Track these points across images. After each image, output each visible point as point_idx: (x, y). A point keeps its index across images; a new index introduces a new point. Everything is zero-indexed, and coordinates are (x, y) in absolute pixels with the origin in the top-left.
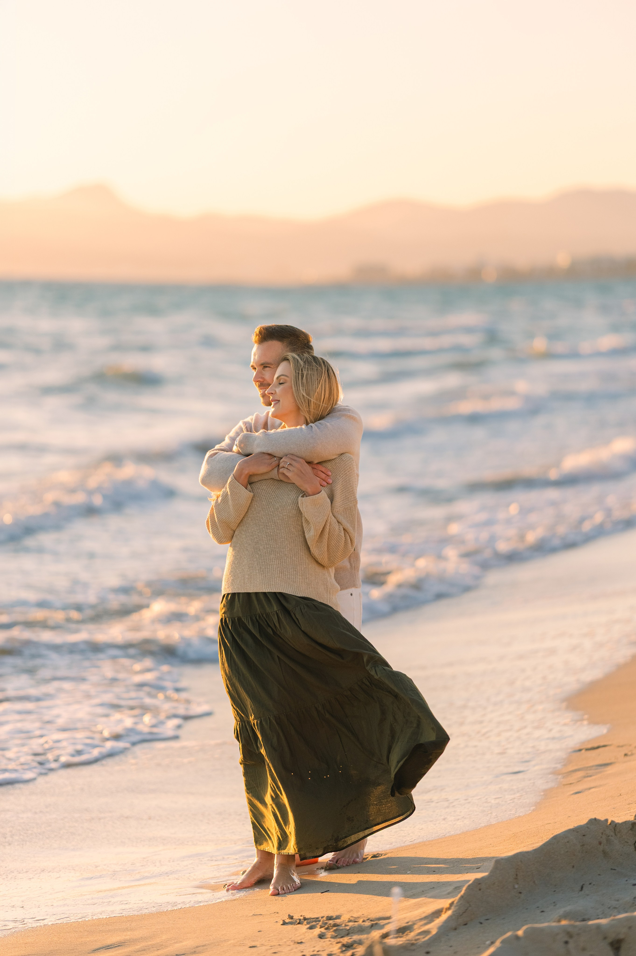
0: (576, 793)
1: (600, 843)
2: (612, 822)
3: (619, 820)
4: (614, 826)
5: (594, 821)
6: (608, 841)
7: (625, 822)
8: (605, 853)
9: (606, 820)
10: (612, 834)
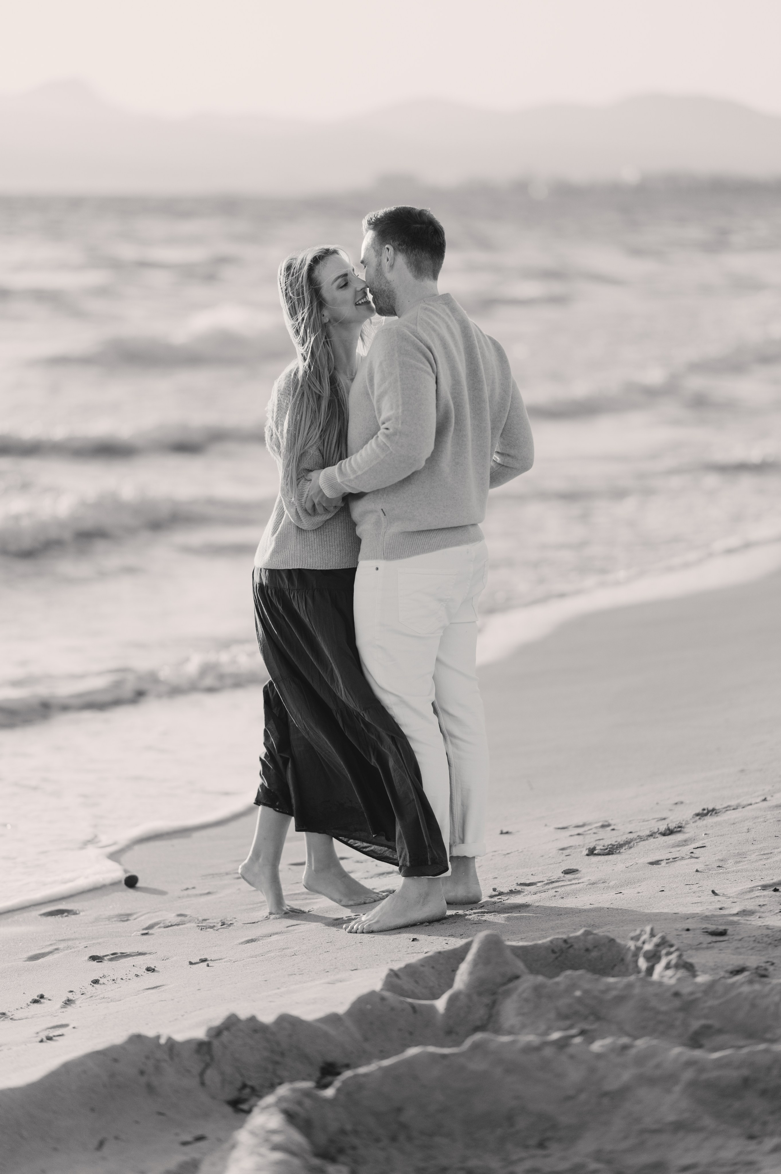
0: (248, 942)
1: (142, 1073)
2: (170, 1040)
3: (179, 1037)
4: (172, 1045)
5: (137, 1039)
6: (158, 1069)
7: (189, 1042)
8: (150, 1088)
9: (158, 1037)
10: (166, 1057)
